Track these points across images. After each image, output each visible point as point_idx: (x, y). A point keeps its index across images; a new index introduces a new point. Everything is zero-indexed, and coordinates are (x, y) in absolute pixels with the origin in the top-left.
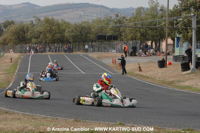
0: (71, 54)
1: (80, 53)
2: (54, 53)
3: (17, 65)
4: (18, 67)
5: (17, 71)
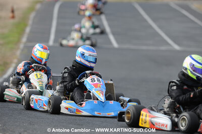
5: (24, 40)
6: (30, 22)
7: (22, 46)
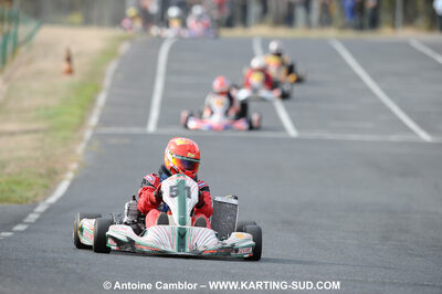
0: (369, 36)
1: (415, 37)
2: (283, 32)
3: (97, 90)
4: (102, 99)
5: (94, 120)
6: (107, 82)
7: (88, 134)
